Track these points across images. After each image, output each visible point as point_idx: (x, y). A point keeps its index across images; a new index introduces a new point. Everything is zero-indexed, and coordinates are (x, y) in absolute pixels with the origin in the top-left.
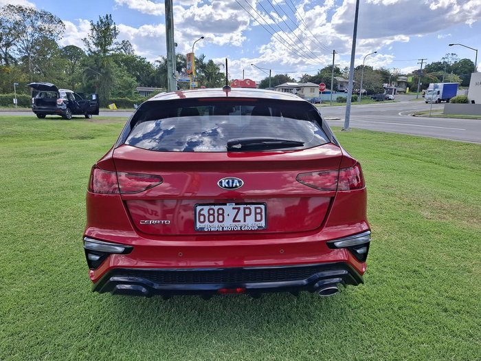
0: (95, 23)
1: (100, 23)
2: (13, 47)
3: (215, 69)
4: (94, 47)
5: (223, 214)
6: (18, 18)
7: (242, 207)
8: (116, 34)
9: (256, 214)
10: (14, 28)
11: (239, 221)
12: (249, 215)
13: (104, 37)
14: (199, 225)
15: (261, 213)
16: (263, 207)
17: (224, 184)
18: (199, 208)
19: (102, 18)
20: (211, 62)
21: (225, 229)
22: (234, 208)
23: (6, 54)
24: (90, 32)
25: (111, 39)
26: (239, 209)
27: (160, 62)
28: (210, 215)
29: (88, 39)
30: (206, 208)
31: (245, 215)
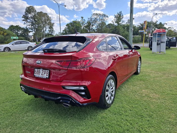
0: (116, 15)
1: (117, 15)
2: (94, 26)
3: (162, 26)
4: (115, 23)
5: (40, 72)
6: (96, 17)
7: (44, 70)
8: (123, 18)
9: (47, 73)
10: (95, 20)
11: (43, 75)
12: (45, 73)
13: (118, 19)
14: (35, 75)
15: (48, 73)
16: (48, 71)
17: (37, 62)
18: (35, 69)
19: (118, 13)
20: (161, 23)
21: (39, 77)
22: (42, 71)
23: (92, 28)
24: (114, 18)
25: (121, 19)
26: (43, 71)
27: (139, 26)
28: (37, 72)
29: (113, 21)
30: (37, 69)
31: (44, 73)
